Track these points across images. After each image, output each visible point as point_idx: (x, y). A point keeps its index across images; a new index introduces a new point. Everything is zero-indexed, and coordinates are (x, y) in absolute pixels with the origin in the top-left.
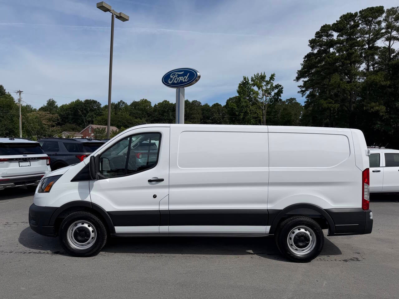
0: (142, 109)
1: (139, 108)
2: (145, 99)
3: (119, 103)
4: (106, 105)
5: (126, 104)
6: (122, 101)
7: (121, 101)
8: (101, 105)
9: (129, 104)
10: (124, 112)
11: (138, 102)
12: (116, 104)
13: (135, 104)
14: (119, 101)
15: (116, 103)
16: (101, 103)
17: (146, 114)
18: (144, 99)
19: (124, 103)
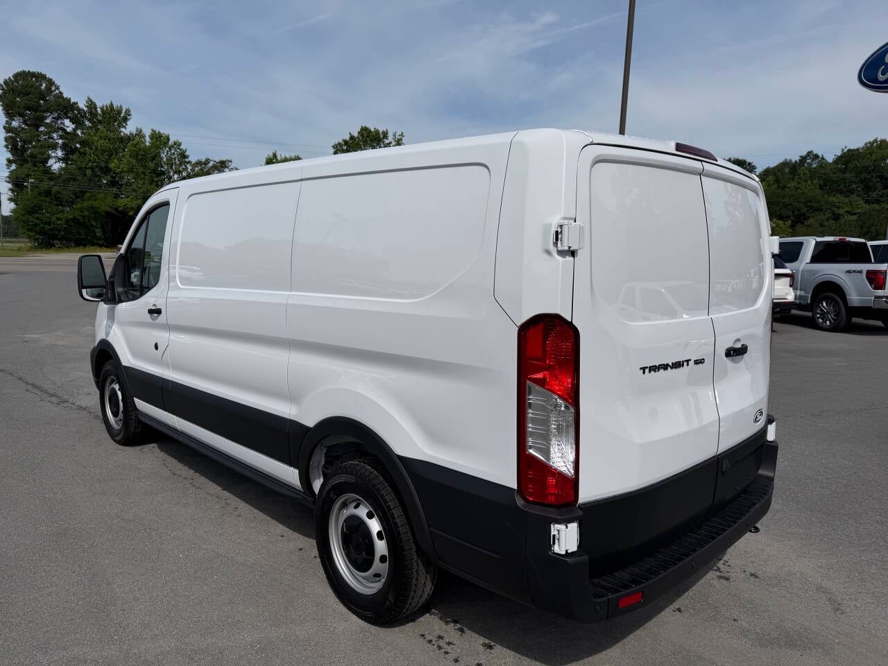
0: (868, 167)
1: (857, 167)
2: (879, 139)
3: (803, 159)
4: (768, 168)
5: (823, 158)
6: (811, 152)
7: (809, 153)
8: (755, 169)
9: (830, 158)
10: (806, 181)
11: (858, 150)
12: (796, 162)
13: (849, 157)
14: (804, 154)
15: (793, 161)
16: (756, 165)
17: (877, 182)
18: (876, 141)
19: (816, 156)
